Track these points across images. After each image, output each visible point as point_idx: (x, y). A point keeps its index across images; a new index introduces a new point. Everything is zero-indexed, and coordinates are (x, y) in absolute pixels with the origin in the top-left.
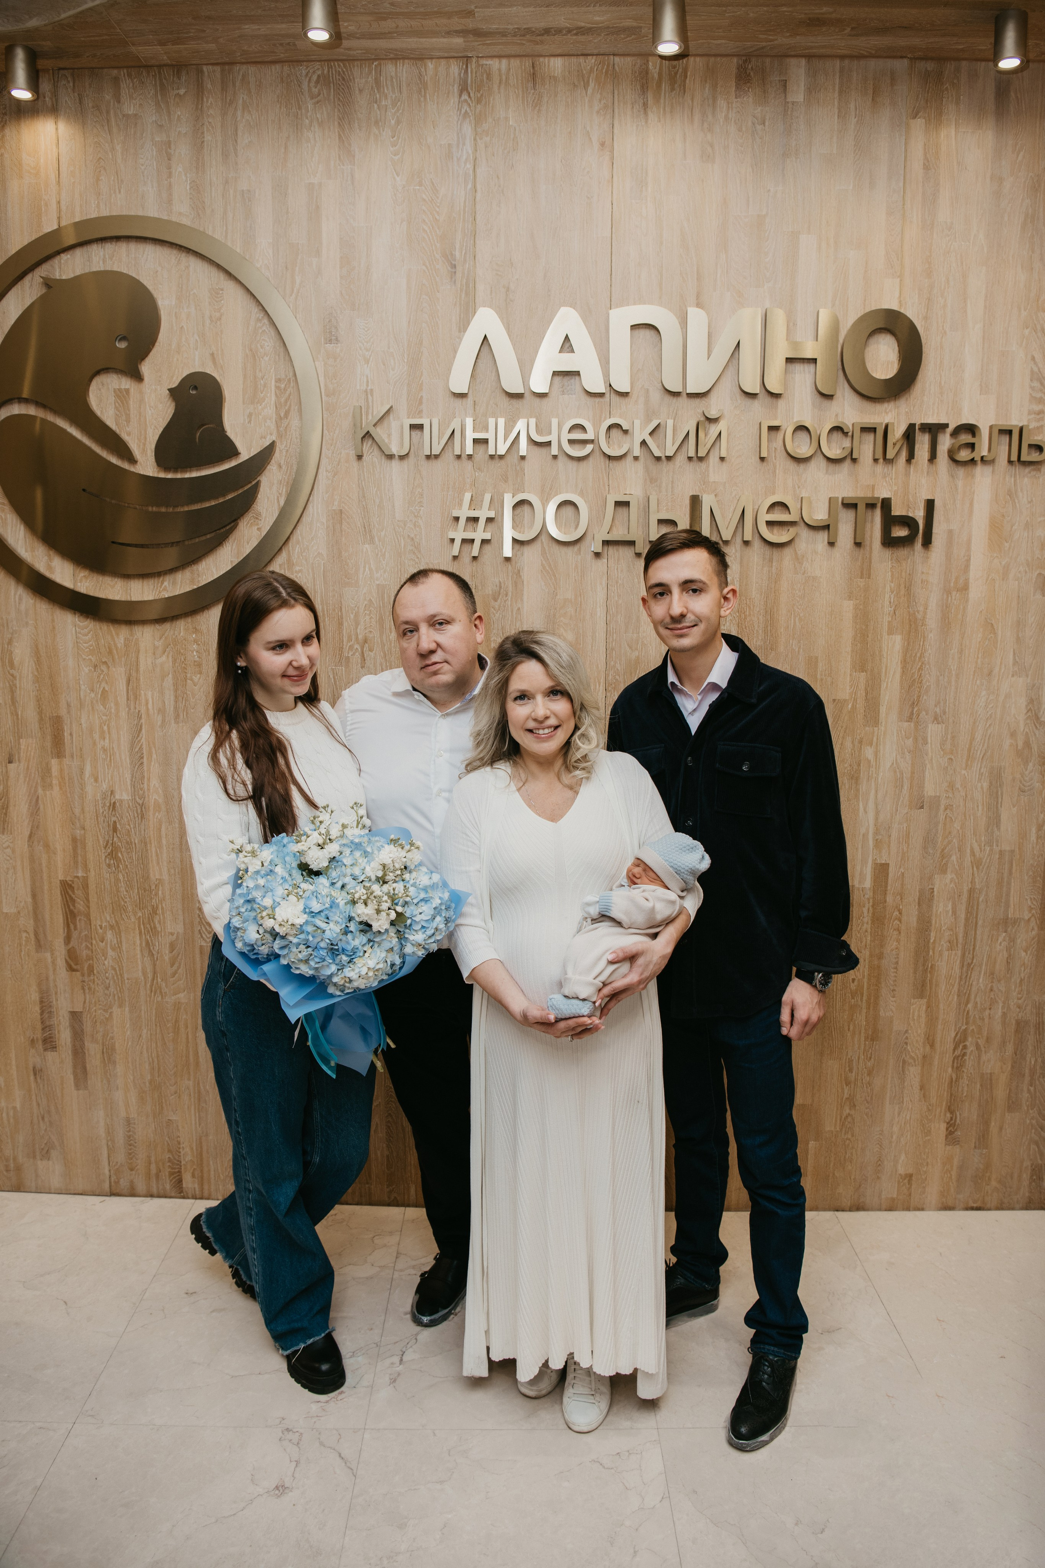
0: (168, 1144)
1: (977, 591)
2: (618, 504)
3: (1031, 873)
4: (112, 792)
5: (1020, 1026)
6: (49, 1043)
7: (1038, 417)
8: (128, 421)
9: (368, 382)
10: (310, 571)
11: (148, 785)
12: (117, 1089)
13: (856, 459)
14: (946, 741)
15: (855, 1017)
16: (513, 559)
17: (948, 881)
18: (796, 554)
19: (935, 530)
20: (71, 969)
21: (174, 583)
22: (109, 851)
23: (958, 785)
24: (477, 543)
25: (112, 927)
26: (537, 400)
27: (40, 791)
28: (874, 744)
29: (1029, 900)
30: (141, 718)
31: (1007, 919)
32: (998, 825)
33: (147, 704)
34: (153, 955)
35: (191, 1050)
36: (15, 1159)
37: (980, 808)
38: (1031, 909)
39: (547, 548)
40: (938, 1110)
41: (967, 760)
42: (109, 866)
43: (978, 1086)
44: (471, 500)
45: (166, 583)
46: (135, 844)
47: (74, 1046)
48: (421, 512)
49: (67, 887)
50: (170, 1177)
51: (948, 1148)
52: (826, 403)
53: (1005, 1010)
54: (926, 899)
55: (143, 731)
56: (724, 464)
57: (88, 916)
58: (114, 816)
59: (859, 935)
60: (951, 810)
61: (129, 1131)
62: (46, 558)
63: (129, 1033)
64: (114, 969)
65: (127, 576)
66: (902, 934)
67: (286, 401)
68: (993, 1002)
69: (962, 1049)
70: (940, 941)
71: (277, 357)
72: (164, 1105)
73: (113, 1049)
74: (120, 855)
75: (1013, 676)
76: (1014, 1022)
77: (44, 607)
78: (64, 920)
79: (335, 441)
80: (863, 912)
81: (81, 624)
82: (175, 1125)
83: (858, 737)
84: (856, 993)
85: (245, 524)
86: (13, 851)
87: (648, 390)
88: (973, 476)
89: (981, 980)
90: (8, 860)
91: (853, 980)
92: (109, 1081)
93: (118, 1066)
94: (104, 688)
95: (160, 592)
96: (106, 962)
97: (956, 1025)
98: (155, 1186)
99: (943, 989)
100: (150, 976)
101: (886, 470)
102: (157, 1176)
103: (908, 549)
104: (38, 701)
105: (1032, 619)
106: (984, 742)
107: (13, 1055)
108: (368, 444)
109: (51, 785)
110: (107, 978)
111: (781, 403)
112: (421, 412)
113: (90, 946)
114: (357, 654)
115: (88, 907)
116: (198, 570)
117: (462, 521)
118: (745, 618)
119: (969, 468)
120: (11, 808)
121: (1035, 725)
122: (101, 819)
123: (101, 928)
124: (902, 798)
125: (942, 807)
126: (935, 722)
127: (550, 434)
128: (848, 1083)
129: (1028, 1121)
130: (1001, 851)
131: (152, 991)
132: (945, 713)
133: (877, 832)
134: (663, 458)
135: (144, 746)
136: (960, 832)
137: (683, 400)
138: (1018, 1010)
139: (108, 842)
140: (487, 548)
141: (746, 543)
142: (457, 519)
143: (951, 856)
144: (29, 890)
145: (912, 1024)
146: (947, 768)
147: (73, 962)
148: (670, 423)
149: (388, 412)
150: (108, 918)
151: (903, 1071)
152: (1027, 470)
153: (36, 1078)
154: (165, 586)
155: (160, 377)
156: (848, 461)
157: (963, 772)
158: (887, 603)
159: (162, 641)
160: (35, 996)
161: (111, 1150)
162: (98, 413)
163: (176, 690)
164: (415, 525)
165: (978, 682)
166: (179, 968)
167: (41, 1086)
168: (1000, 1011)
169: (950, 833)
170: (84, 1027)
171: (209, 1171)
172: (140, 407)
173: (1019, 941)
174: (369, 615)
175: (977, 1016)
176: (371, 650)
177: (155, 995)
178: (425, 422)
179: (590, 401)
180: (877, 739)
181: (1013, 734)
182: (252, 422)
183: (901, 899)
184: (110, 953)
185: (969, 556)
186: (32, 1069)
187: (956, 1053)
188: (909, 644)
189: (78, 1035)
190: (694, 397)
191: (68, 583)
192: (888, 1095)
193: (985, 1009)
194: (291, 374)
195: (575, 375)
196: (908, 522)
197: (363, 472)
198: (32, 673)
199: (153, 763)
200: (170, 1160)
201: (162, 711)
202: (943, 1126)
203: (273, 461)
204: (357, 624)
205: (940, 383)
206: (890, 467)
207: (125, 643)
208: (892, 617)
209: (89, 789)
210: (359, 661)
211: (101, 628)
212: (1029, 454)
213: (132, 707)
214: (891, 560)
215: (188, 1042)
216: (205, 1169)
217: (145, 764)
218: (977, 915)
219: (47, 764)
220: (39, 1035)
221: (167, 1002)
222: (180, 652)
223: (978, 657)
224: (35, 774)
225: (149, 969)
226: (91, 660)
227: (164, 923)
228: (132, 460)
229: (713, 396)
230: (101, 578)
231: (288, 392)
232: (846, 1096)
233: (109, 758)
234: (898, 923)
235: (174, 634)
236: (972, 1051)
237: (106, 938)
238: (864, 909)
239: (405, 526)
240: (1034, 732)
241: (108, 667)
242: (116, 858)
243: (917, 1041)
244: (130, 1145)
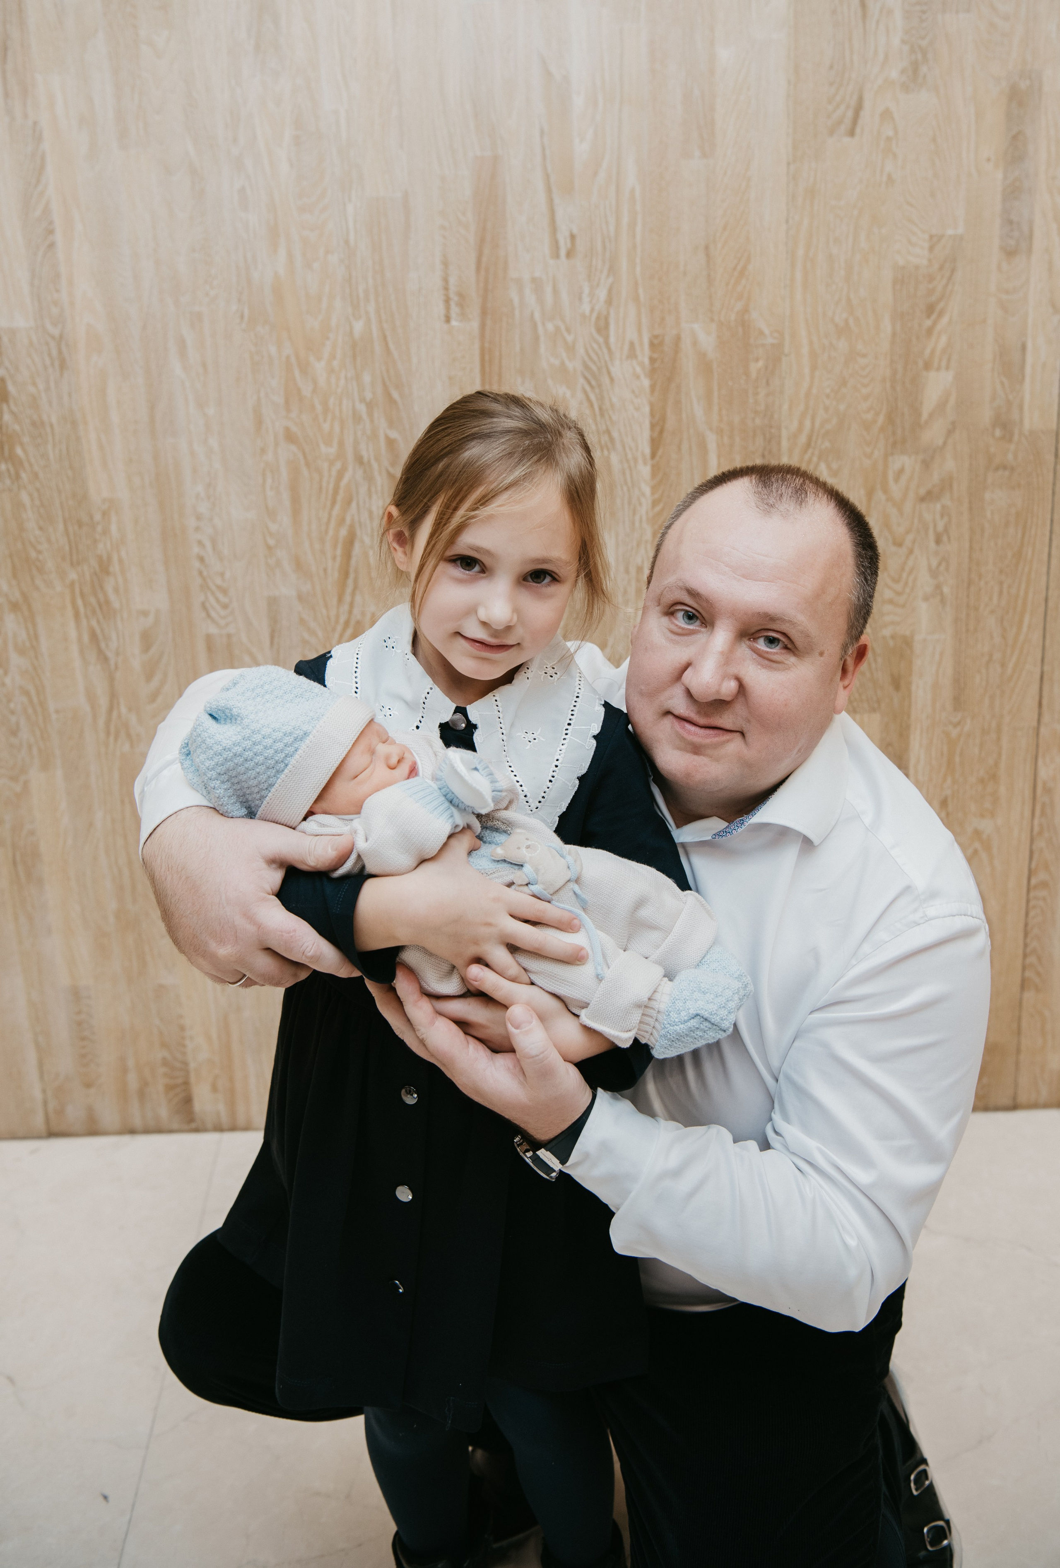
0: (161, 1032)
11: (71, 293)
12: (50, 931)
25: (15, 607)
30: (40, 138)
34: (106, 659)
46: (52, 426)
50: (166, 1094)
55: (49, 169)
61: (79, 1012)
63: (65, 820)
64: (27, 693)
73: (36, 855)
74: (19, 451)
92: (30, 918)
93: (47, 888)
96: (8, 681)
98: (137, 1113)
100: (103, 702)
102: (142, 1094)
110: (12, 712)
131: (108, 733)
135: (54, 204)
161: (44, 1051)
163: (116, 71)
177: (116, 739)
200: (165, 1063)
201: (87, 121)
217: (60, 244)
227: (126, 591)
244: (83, 1039)
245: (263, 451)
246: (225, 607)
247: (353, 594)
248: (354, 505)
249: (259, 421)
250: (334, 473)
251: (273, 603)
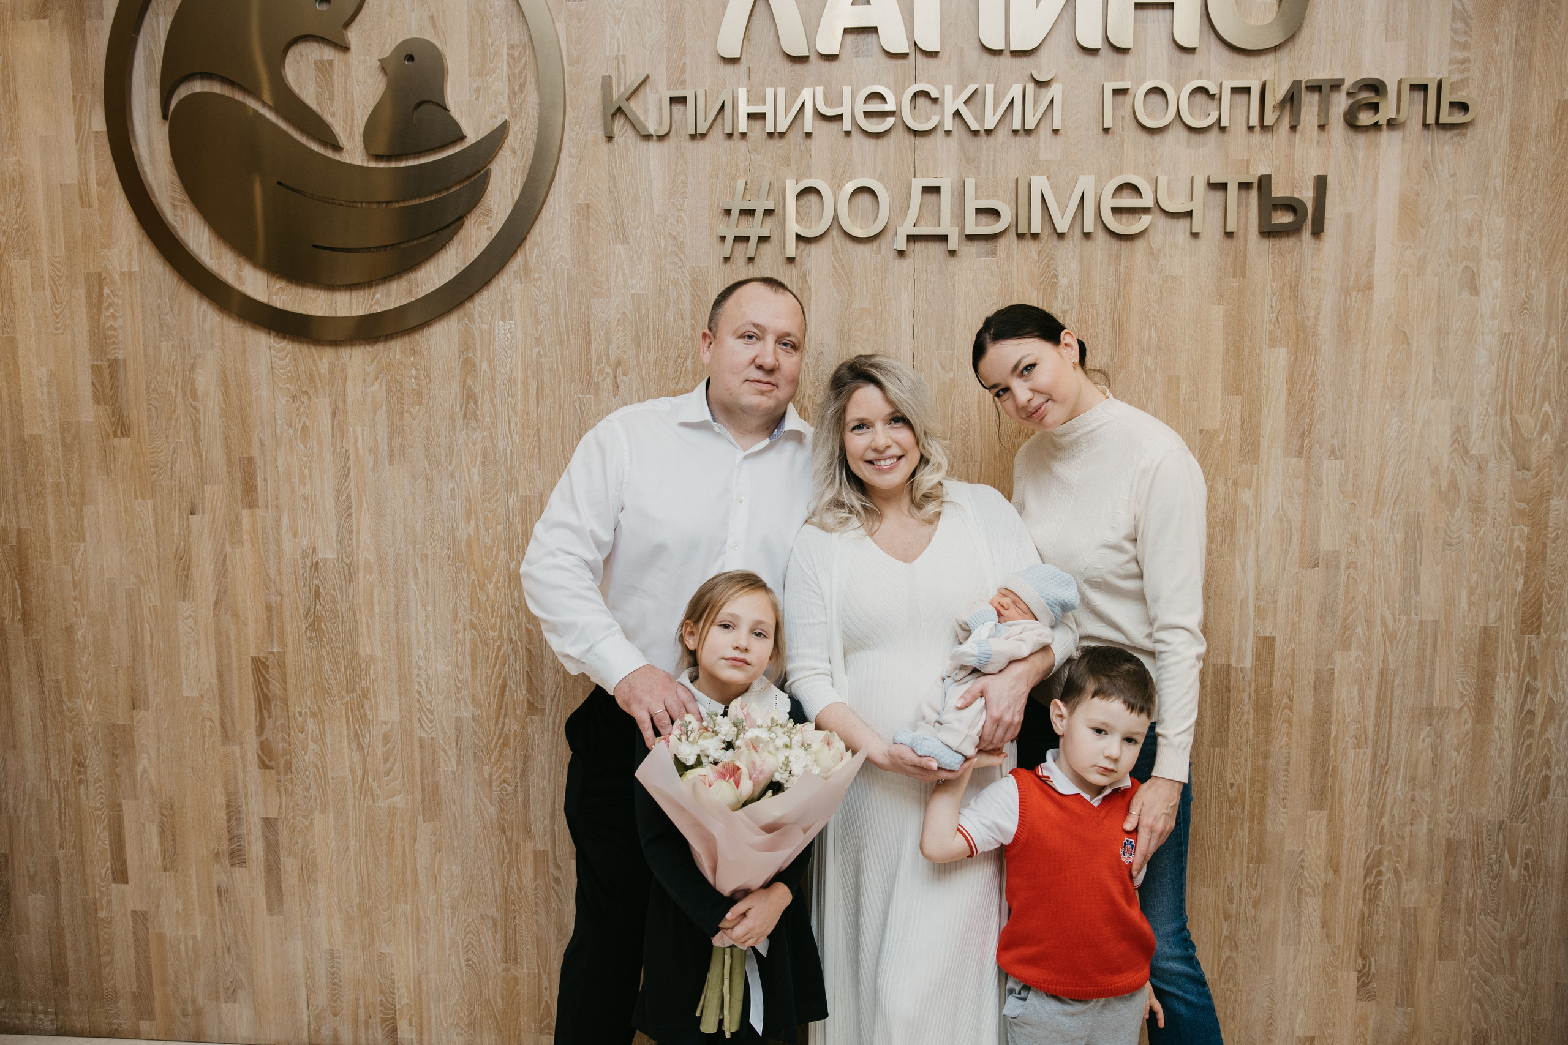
0: (380, 984)
1: (1384, 290)
2: (927, 190)
3: (1462, 650)
4: (314, 550)
5: (1452, 847)
6: (237, 857)
7: (1462, 67)
8: (332, 98)
9: (619, 46)
10: (551, 278)
11: (358, 541)
12: (319, 913)
13: (1225, 127)
14: (1347, 481)
15: (1234, 833)
16: (798, 259)
17: (1352, 659)
18: (1151, 248)
19: (1328, 215)
20: (264, 765)
21: (388, 295)
22: (310, 621)
23: (1364, 538)
24: (753, 241)
25: (314, 715)
26: (826, 65)
27: (228, 548)
28: (1254, 485)
29: (1460, 684)
30: (348, 459)
31: (1432, 708)
32: (1417, 587)
33: (356, 442)
34: (362, 747)
35: (408, 866)
36: (193, 1001)
37: (1393, 566)
38: (1462, 696)
39: (839, 246)
40: (1347, 954)
41: (1375, 505)
42: (310, 639)
43: (1399, 924)
44: (746, 188)
45: (378, 296)
46: (342, 613)
47: (267, 860)
48: (685, 205)
49: (259, 666)
50: (381, 1025)
51: (1361, 1004)
52: (1186, 58)
53: (1432, 826)
54: (1324, 682)
55: (352, 475)
56: (1058, 138)
57: (285, 701)
58: (316, 578)
59: (1237, 728)
60: (1355, 569)
61: (333, 967)
62: (235, 266)
63: (333, 845)
64: (316, 766)
65: (332, 287)
66: (1294, 726)
67: (521, 73)
68: (1415, 816)
69: (1376, 876)
70: (1344, 735)
71: (510, 19)
72: (375, 934)
73: (315, 865)
74: (323, 626)
75: (1433, 397)
76: (1444, 842)
77: (233, 325)
78: (256, 706)
79: (579, 120)
80: (1242, 699)
81: (277, 346)
82: (388, 960)
83: (1233, 477)
84: (1236, 802)
85: (473, 222)
86: (196, 622)
87: (962, 48)
88: (1377, 145)
89: (1399, 787)
90: (189, 633)
91: (1232, 785)
92: (308, 905)
93: (319, 886)
94: (304, 423)
95: (371, 306)
96: (306, 758)
97: (1366, 845)
98: (364, 1036)
99: (1349, 798)
100: (359, 774)
101: (1264, 140)
102: (367, 1023)
103: (1294, 239)
104: (226, 439)
105: (1458, 325)
106: (1397, 482)
107: (193, 872)
108: (619, 124)
109: (241, 542)
110: (308, 778)
111: (1129, 59)
112: (684, 82)
113: (287, 737)
114: (608, 379)
115: (285, 690)
116: (416, 279)
117: (735, 213)
118: (1087, 329)
119: (1372, 135)
120: (193, 570)
121: (1463, 460)
122: (301, 582)
123: (300, 716)
124: (1290, 554)
125: (1343, 566)
126: (1332, 457)
127: (842, 105)
128: (1227, 917)
129: (1467, 972)
130: (1421, 621)
131: (361, 794)
132: (1344, 446)
133: (1258, 597)
134: (982, 132)
135: (353, 494)
136: (1367, 597)
137: (1006, 60)
138: (1449, 826)
139: (309, 610)
140: (766, 248)
141: (1087, 236)
142: (728, 212)
143: (1355, 628)
144: (214, 669)
145: (1309, 843)
146: (1348, 515)
147: (267, 758)
148: (990, 89)
149: (644, 82)
150: (309, 704)
151: (1299, 903)
152: (1449, 134)
153: (221, 901)
154: (378, 299)
155: (370, 45)
156: (1216, 130)
157: (1370, 520)
158: (1267, 308)
159: (373, 366)
160: (221, 799)
161: (311, 991)
162: (296, 90)
163: (390, 426)
164: (677, 221)
165: (1388, 406)
166: (394, 765)
167: (227, 910)
168: (1425, 827)
169: (1354, 598)
170: (280, 838)
171: (430, 1017)
172: (346, 83)
173: (1448, 737)
174: (623, 331)
175: (1395, 834)
176: (625, 374)
177: (365, 798)
178: (689, 94)
179: (891, 63)
180: (1258, 479)
181: (1434, 472)
182: (480, 98)
183: (1292, 682)
184: (312, 746)
185: (1374, 247)
186: (216, 889)
187: (1368, 880)
188: (1296, 359)
189: (272, 847)
190: (1020, 56)
191: (261, 297)
192: (1280, 933)
193: (1405, 824)
194: (527, 39)
195: (872, 33)
196: (1291, 206)
197: (614, 156)
198: (219, 405)
199: (363, 515)
200: (382, 1004)
201: (373, 451)
202: (1353, 976)
203: (506, 146)
204: (608, 342)
205: (1333, 28)
206: (1269, 136)
207: (329, 368)
208: (1274, 325)
209: (287, 546)
210: (611, 388)
211: (300, 351)
212: (1450, 114)
213: (338, 446)
214: (1272, 253)
215: (404, 856)
216: (425, 1015)
217: (354, 514)
218: (1391, 702)
219: (237, 516)
220: (225, 847)
221: (379, 807)
222: (395, 379)
223: (1386, 375)
224: (222, 527)
225: (358, 767)
226: (289, 389)
227: (377, 709)
228: (338, 148)
229: (1044, 53)
230: (300, 290)
231: (523, 61)
232: (1225, 933)
233: (310, 508)
234: (1289, 712)
235: (388, 357)
236: (1389, 878)
237: (306, 728)
238: (1244, 694)
239: (666, 221)
240: (1462, 469)
241: (310, 398)
242: (319, 630)
243: (1316, 864)
244: (334, 984)
245: (457, 632)
246: (431, 722)
247: (504, 718)
248: (507, 666)
249: (456, 616)
250: (496, 647)
251: (458, 720)
